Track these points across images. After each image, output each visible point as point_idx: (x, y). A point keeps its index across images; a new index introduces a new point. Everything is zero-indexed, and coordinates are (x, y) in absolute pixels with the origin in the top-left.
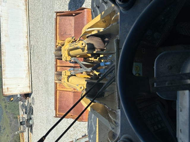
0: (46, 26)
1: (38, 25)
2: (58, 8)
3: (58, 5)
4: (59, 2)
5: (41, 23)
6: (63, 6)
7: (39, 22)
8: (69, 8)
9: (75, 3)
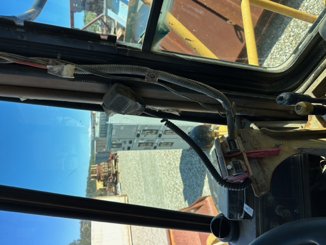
0: (157, 235)
1: (145, 238)
2: (169, 203)
3: (169, 197)
4: (169, 194)
5: (149, 233)
6: (176, 198)
7: (146, 232)
8: (185, 198)
9: (191, 188)
